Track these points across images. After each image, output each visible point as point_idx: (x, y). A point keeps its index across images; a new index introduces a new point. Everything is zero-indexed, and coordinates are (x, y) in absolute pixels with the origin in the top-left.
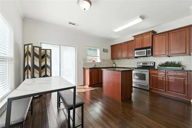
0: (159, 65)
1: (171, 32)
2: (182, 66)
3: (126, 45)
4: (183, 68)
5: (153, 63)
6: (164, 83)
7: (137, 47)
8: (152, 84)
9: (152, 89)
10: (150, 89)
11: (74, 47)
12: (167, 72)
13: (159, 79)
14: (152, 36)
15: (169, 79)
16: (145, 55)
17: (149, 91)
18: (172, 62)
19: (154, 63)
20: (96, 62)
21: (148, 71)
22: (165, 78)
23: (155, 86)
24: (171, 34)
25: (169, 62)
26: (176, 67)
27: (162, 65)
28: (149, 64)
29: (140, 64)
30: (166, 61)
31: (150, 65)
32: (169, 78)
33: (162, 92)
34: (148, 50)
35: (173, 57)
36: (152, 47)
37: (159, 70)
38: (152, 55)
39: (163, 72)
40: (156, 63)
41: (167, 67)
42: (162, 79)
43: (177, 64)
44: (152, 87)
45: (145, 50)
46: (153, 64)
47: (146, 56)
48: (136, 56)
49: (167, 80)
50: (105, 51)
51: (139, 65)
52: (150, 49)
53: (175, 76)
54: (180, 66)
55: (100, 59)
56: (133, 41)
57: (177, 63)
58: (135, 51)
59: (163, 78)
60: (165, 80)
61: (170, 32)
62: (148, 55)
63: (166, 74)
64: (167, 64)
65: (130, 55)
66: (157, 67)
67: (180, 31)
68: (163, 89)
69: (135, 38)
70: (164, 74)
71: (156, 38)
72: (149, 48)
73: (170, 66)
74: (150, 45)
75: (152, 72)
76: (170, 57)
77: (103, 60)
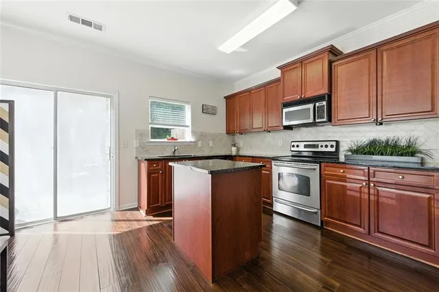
0: (351, 150)
1: (385, 47)
2: (420, 152)
3: (262, 93)
4: (422, 159)
5: (334, 144)
6: (365, 207)
7: (288, 98)
8: (330, 207)
9: (328, 223)
10: (322, 222)
11: (107, 96)
12: (374, 171)
13: (349, 193)
14: (330, 63)
15: (378, 195)
16: (311, 120)
17: (320, 228)
18: (387, 142)
19: (337, 142)
20: (179, 140)
21: (317, 167)
22: (366, 190)
23: (336, 216)
24: (385, 53)
25: (380, 142)
26: (402, 155)
27: (358, 151)
28: (322, 146)
29: (298, 146)
30: (372, 138)
31: (324, 149)
32: (380, 193)
33: (357, 234)
34: (317, 104)
35: (393, 126)
36: (330, 96)
37: (348, 166)
38: (330, 120)
39: (362, 172)
40: (341, 144)
41: (375, 157)
42: (358, 195)
43: (402, 148)
44: (328, 217)
45: (311, 106)
46: (332, 146)
47: (314, 124)
48: (286, 123)
49: (372, 198)
50: (207, 110)
51: (296, 149)
52: (324, 103)
53: (397, 185)
54: (413, 154)
55: (192, 132)
56: (278, 80)
57: (403, 143)
58: (285, 110)
59: (361, 192)
60: (366, 197)
61: (382, 48)
62: (317, 121)
63: (371, 179)
64: (373, 148)
65: (273, 122)
66: (345, 156)
67: (413, 42)
68: (360, 226)
69: (283, 73)
70: (363, 178)
71: (341, 70)
72: (320, 98)
73: (382, 154)
74: (325, 91)
75: (330, 170)
76: (381, 124)
77: (201, 136)
